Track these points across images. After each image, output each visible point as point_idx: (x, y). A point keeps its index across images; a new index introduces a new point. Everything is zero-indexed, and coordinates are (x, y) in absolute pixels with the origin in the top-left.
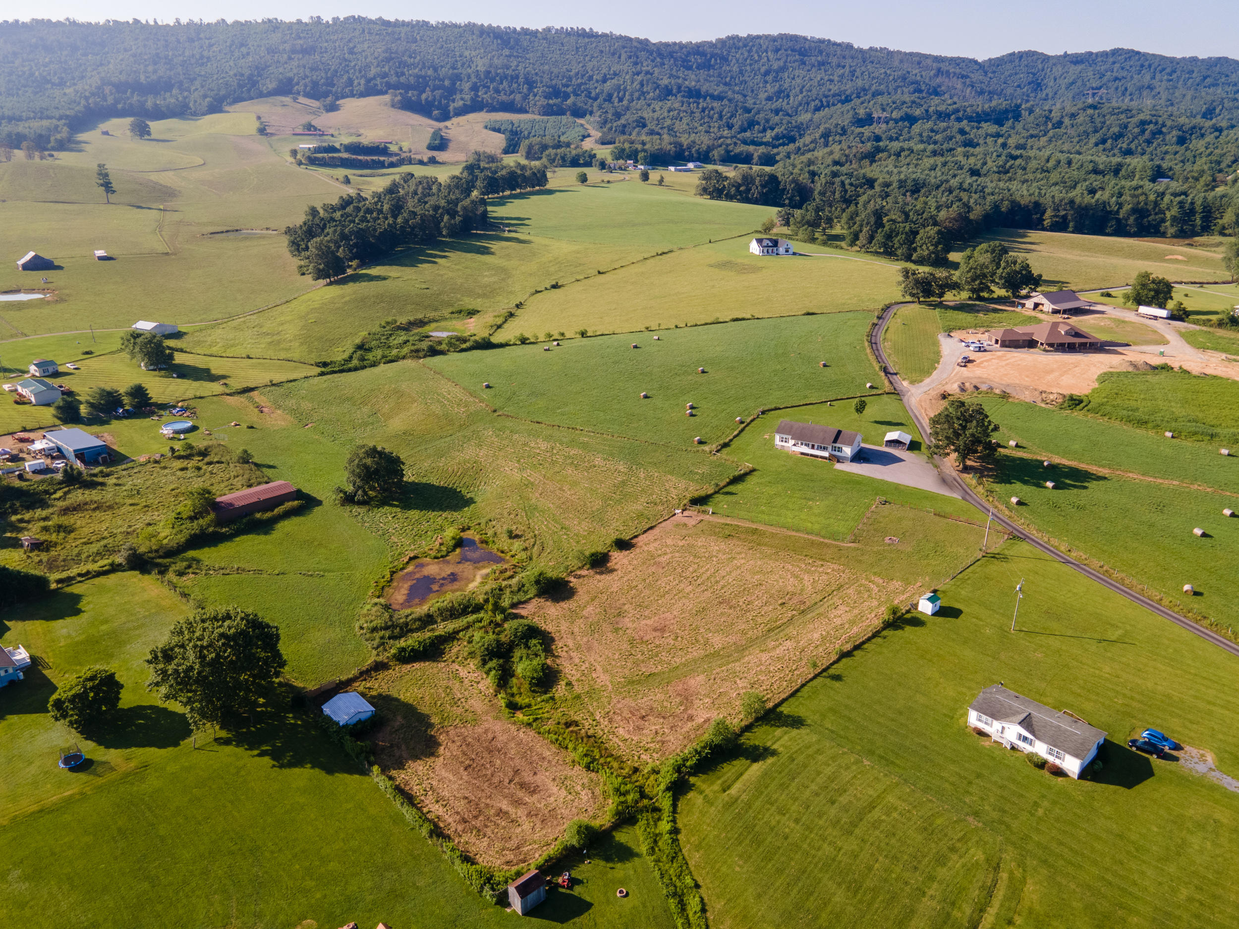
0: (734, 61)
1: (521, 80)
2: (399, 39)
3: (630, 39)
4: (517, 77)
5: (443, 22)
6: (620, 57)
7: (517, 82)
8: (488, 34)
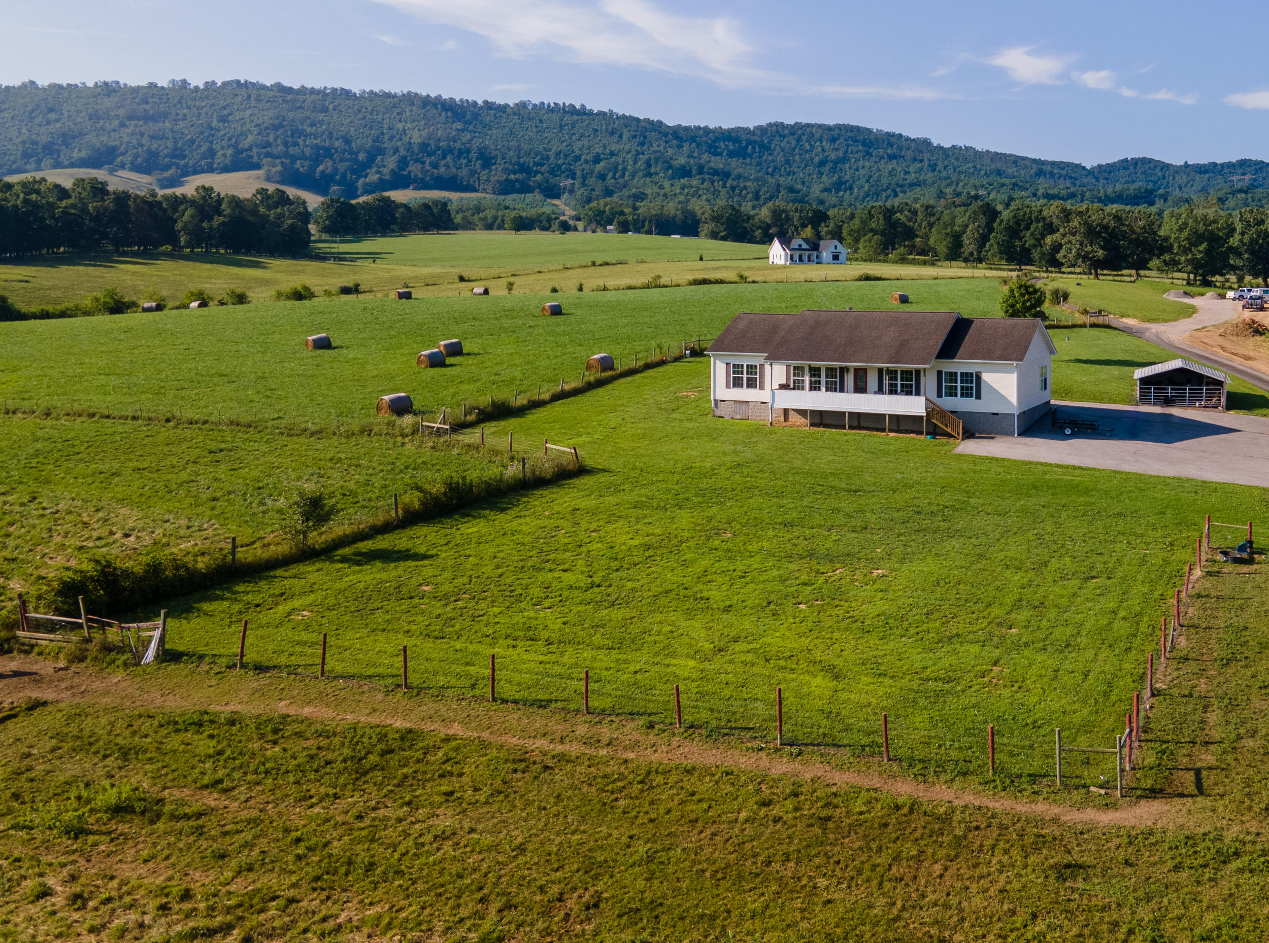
0: (778, 149)
1: (473, 155)
2: (302, 108)
3: (638, 120)
4: (468, 151)
5: (371, 92)
6: (621, 136)
7: (467, 157)
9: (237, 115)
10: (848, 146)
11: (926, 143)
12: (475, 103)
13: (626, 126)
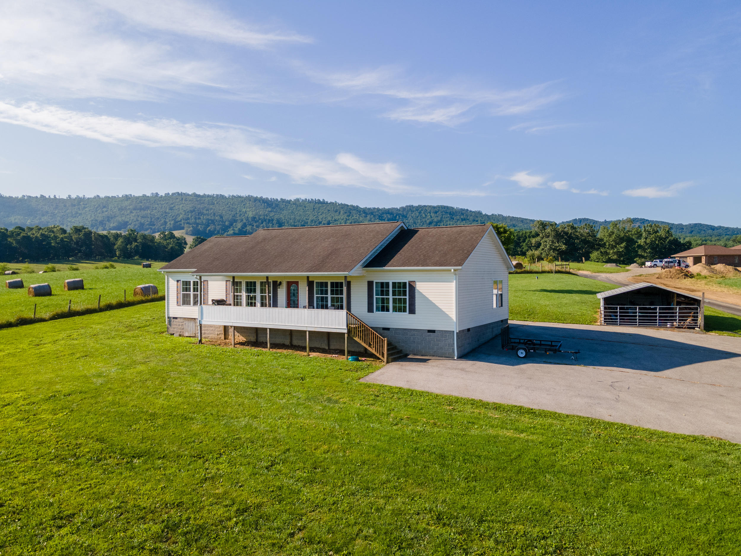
0: (410, 217)
1: (275, 222)
2: (204, 203)
3: (348, 205)
4: (273, 220)
5: (233, 196)
6: (340, 213)
7: (272, 223)
8: (259, 201)
9: (177, 207)
10: (442, 215)
11: (480, 213)
12: (277, 200)
13: (342, 208)
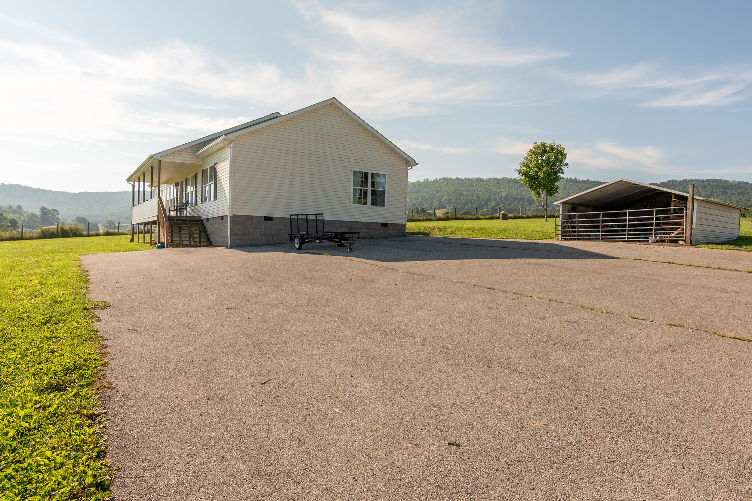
2: (464, 186)
5: (490, 178)
9: (442, 190)
